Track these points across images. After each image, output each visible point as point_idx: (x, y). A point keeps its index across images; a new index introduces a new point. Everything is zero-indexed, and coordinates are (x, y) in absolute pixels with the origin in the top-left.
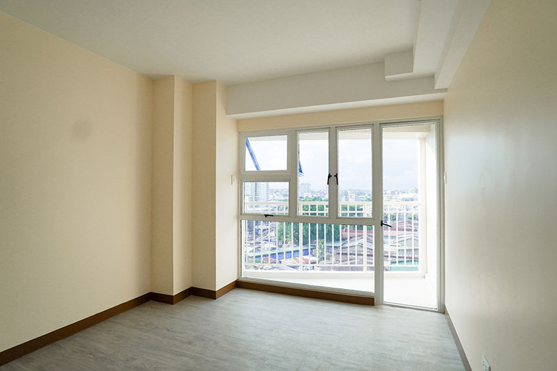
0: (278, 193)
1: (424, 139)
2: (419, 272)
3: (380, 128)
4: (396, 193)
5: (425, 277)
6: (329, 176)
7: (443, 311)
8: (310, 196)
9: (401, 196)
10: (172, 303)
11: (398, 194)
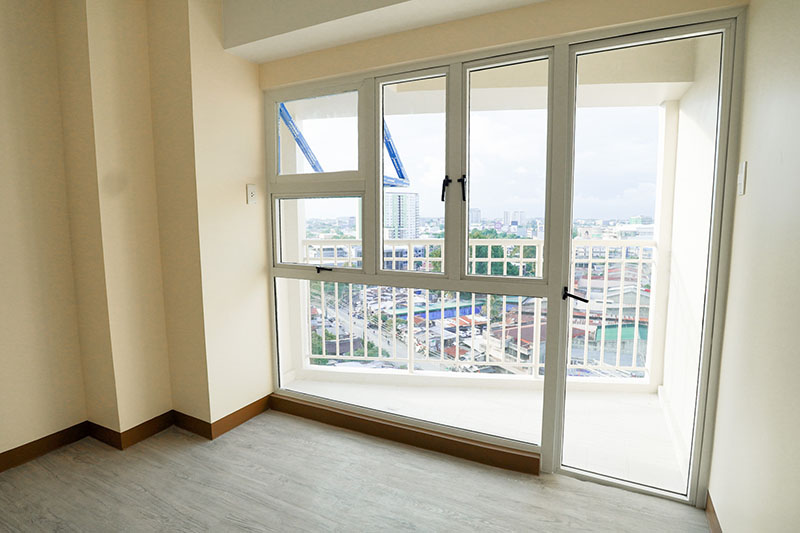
0: (432, 224)
1: (676, 104)
2: (646, 381)
3: (571, 54)
4: (611, 223)
5: (657, 393)
6: (447, 182)
7: (701, 503)
8: (480, 229)
9: (619, 228)
10: (119, 447)
11: (615, 225)
